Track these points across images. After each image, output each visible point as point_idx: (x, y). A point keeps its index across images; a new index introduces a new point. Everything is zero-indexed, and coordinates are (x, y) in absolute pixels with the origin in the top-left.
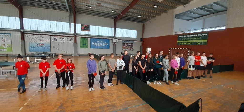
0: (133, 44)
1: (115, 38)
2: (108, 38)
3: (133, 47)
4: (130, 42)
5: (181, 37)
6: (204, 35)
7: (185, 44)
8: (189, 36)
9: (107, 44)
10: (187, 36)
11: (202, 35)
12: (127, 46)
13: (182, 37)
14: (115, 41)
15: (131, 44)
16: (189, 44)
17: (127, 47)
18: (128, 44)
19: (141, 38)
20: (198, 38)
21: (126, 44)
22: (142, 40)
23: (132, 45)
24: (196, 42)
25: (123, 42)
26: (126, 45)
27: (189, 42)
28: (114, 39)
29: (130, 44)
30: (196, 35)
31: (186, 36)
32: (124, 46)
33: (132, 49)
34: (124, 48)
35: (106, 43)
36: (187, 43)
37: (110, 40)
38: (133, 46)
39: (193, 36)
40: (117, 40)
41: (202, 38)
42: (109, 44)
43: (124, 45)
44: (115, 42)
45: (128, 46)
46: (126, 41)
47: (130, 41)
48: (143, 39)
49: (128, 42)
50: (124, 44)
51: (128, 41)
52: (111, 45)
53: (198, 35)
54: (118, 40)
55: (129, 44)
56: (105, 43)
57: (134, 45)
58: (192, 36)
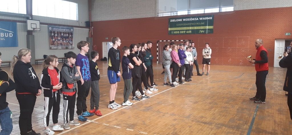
0: (72, 34)
1: (32, 19)
2: (11, 18)
3: (72, 41)
4: (64, 30)
5: (173, 21)
6: (208, 18)
7: (181, 32)
8: (188, 20)
9: (11, 35)
10: (184, 20)
11: (206, 18)
12: (59, 38)
13: (175, 21)
14: (34, 26)
15: (69, 34)
16: (187, 32)
17: (59, 42)
18: (62, 34)
19: (87, 20)
20: (200, 24)
21: (56, 35)
22: (89, 24)
23: (70, 36)
24: (198, 30)
25: (50, 28)
26: (57, 37)
27: (188, 30)
28: (29, 22)
29: (66, 34)
30: (197, 19)
31: (182, 20)
32: (54, 39)
33: (70, 46)
34: (53, 43)
35: (7, 32)
36: (185, 31)
37: (18, 23)
38: (72, 38)
39: (193, 19)
40: (38, 23)
41: (205, 23)
42: (15, 34)
43: (51, 37)
44: (32, 29)
45: (62, 37)
46: (57, 27)
47: (65, 27)
48: (92, 22)
49: (61, 30)
50: (53, 34)
51: (61, 27)
52: (22, 37)
53: (200, 19)
54: (41, 23)
55: (64, 33)
56: (4, 32)
57: (73, 36)
58: (191, 19)
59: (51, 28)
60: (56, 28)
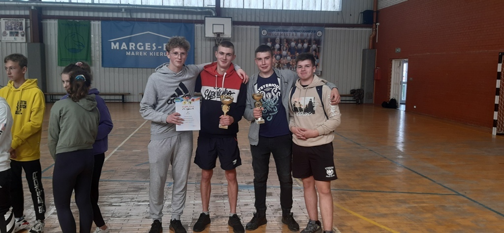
1: (218, 16)
4: (299, 34)
12: (284, 53)
14: (219, 29)
17: (283, 61)
18: (293, 44)
19: (368, 7)
22: (369, 18)
23: (314, 46)
25: (264, 33)
26: (280, 49)
28: (209, 21)
44: (215, 36)
46: (280, 28)
47: (302, 28)
49: (291, 35)
51: (291, 28)
52: (204, 51)
54: (236, 23)
57: (322, 46)
59: (265, 31)
60: (278, 31)
